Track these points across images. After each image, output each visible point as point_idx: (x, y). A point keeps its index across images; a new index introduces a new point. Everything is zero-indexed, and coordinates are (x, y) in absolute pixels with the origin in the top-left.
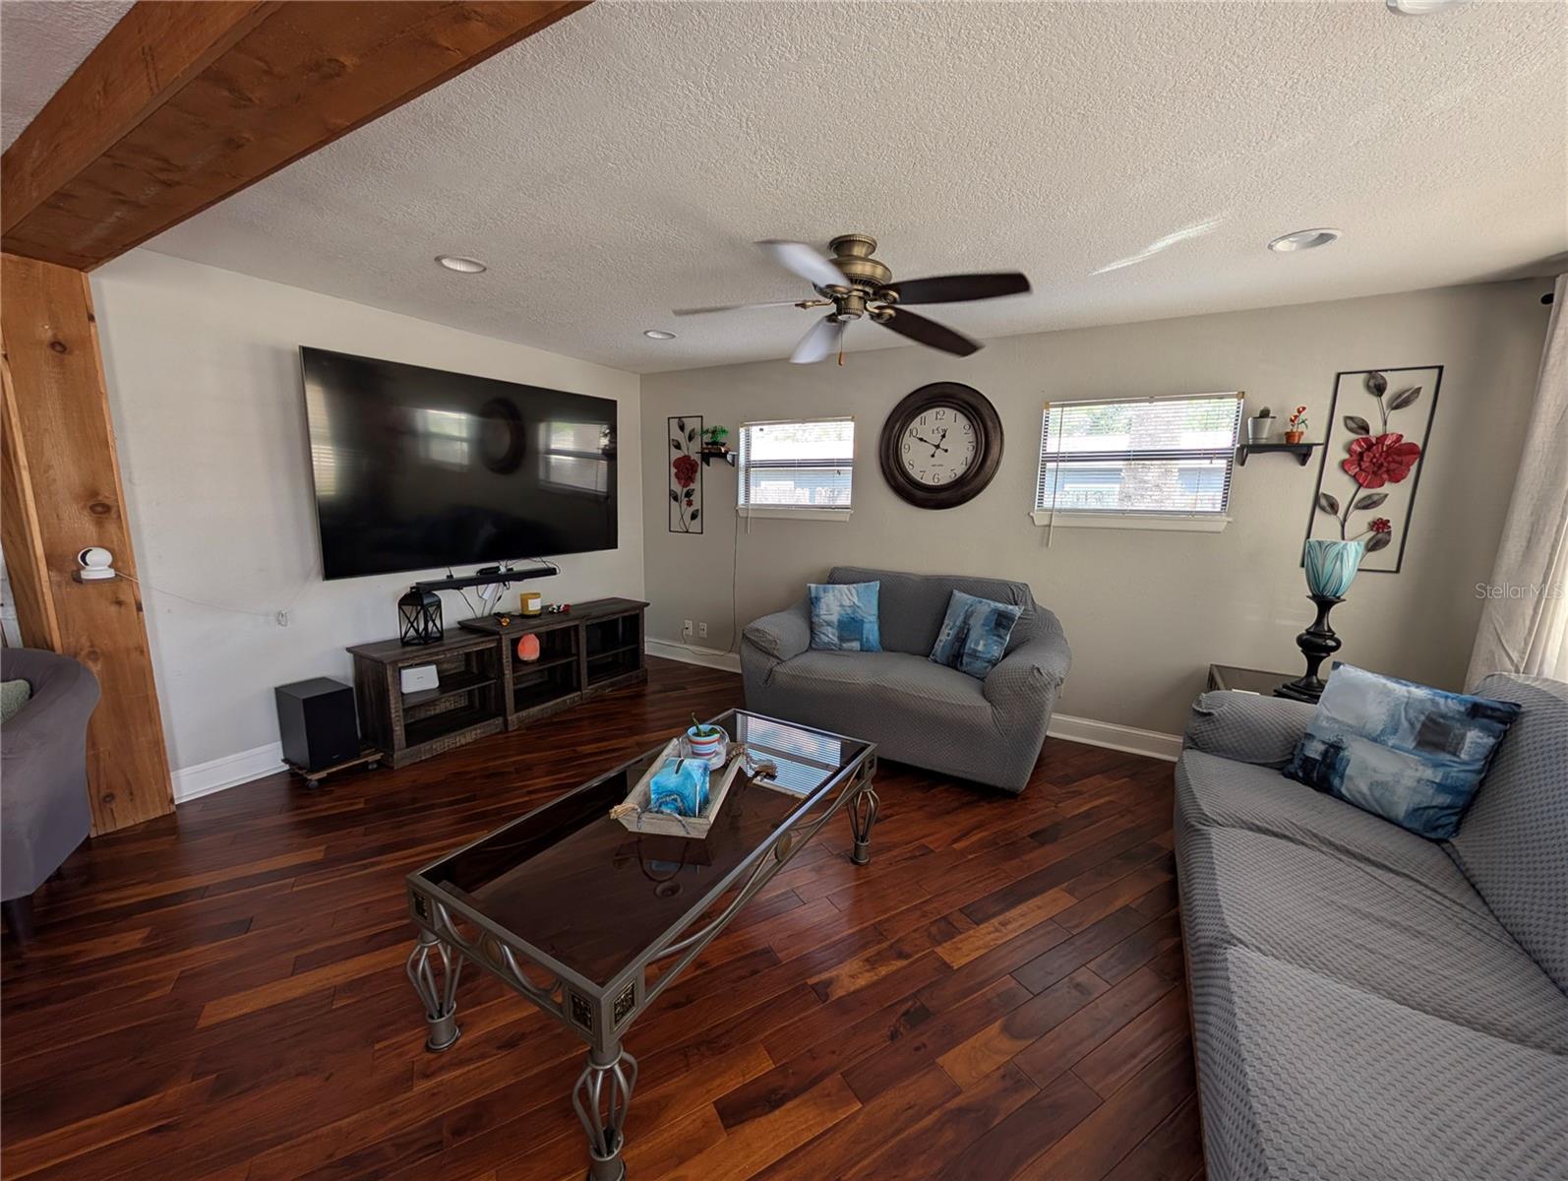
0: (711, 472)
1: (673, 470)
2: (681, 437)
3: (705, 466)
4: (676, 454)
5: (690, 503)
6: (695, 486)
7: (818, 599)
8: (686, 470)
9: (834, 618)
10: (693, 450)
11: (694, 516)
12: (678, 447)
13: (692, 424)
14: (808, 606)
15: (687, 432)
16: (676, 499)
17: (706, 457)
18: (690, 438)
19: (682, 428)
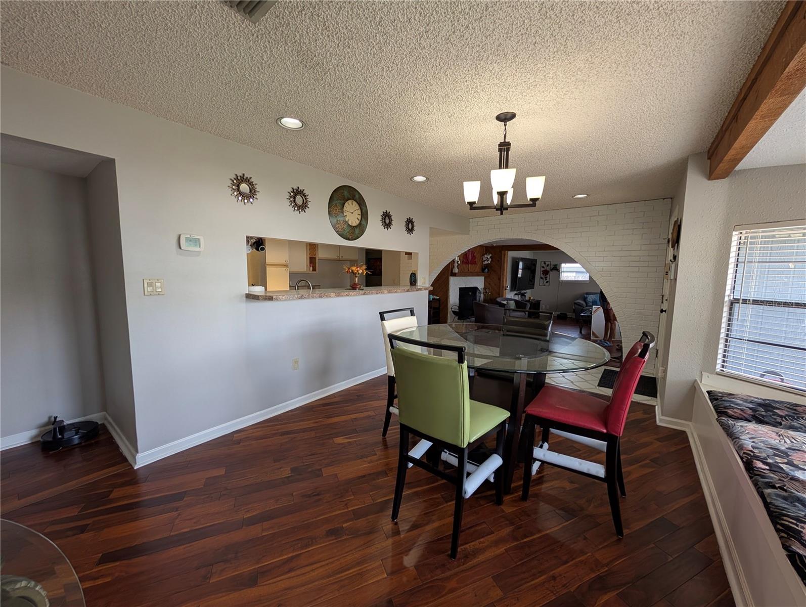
0: (552, 274)
1: (542, 273)
2: (544, 265)
3: (551, 272)
4: (543, 269)
5: (546, 280)
6: (548, 276)
7: (587, 298)
8: (546, 273)
9: (591, 301)
10: (548, 269)
11: (547, 282)
12: (544, 267)
13: (547, 263)
14: (585, 299)
15: (546, 264)
16: (542, 278)
17: (552, 270)
18: (548, 266)
19: (545, 263)
